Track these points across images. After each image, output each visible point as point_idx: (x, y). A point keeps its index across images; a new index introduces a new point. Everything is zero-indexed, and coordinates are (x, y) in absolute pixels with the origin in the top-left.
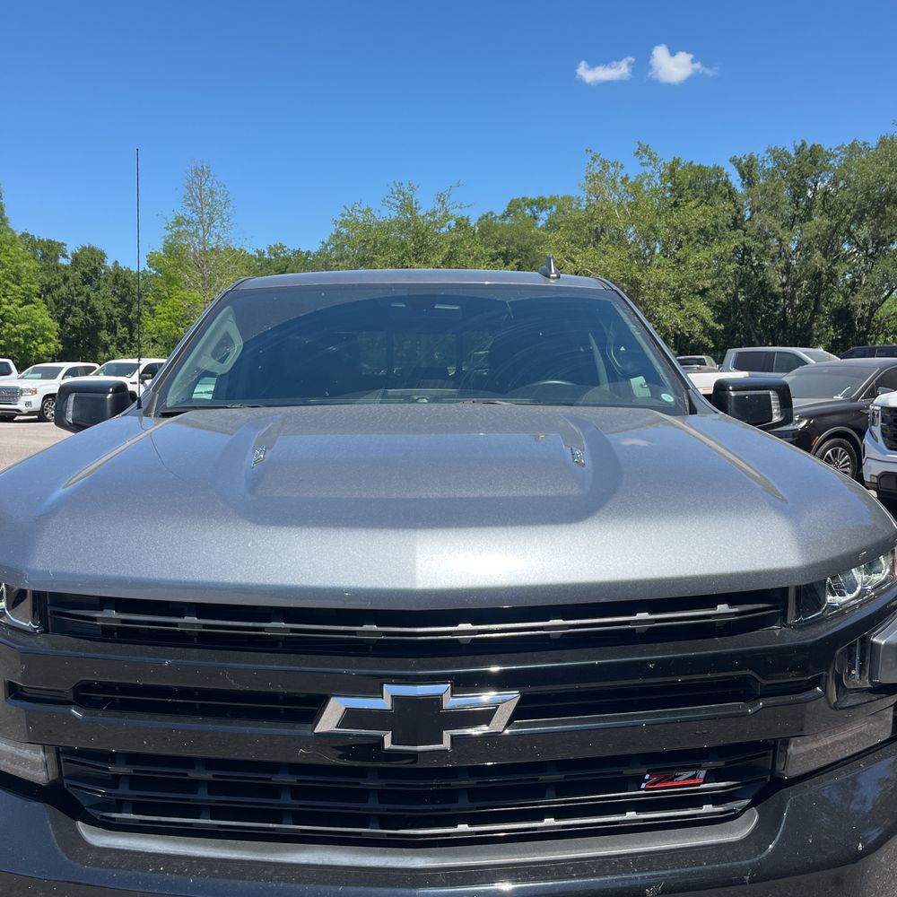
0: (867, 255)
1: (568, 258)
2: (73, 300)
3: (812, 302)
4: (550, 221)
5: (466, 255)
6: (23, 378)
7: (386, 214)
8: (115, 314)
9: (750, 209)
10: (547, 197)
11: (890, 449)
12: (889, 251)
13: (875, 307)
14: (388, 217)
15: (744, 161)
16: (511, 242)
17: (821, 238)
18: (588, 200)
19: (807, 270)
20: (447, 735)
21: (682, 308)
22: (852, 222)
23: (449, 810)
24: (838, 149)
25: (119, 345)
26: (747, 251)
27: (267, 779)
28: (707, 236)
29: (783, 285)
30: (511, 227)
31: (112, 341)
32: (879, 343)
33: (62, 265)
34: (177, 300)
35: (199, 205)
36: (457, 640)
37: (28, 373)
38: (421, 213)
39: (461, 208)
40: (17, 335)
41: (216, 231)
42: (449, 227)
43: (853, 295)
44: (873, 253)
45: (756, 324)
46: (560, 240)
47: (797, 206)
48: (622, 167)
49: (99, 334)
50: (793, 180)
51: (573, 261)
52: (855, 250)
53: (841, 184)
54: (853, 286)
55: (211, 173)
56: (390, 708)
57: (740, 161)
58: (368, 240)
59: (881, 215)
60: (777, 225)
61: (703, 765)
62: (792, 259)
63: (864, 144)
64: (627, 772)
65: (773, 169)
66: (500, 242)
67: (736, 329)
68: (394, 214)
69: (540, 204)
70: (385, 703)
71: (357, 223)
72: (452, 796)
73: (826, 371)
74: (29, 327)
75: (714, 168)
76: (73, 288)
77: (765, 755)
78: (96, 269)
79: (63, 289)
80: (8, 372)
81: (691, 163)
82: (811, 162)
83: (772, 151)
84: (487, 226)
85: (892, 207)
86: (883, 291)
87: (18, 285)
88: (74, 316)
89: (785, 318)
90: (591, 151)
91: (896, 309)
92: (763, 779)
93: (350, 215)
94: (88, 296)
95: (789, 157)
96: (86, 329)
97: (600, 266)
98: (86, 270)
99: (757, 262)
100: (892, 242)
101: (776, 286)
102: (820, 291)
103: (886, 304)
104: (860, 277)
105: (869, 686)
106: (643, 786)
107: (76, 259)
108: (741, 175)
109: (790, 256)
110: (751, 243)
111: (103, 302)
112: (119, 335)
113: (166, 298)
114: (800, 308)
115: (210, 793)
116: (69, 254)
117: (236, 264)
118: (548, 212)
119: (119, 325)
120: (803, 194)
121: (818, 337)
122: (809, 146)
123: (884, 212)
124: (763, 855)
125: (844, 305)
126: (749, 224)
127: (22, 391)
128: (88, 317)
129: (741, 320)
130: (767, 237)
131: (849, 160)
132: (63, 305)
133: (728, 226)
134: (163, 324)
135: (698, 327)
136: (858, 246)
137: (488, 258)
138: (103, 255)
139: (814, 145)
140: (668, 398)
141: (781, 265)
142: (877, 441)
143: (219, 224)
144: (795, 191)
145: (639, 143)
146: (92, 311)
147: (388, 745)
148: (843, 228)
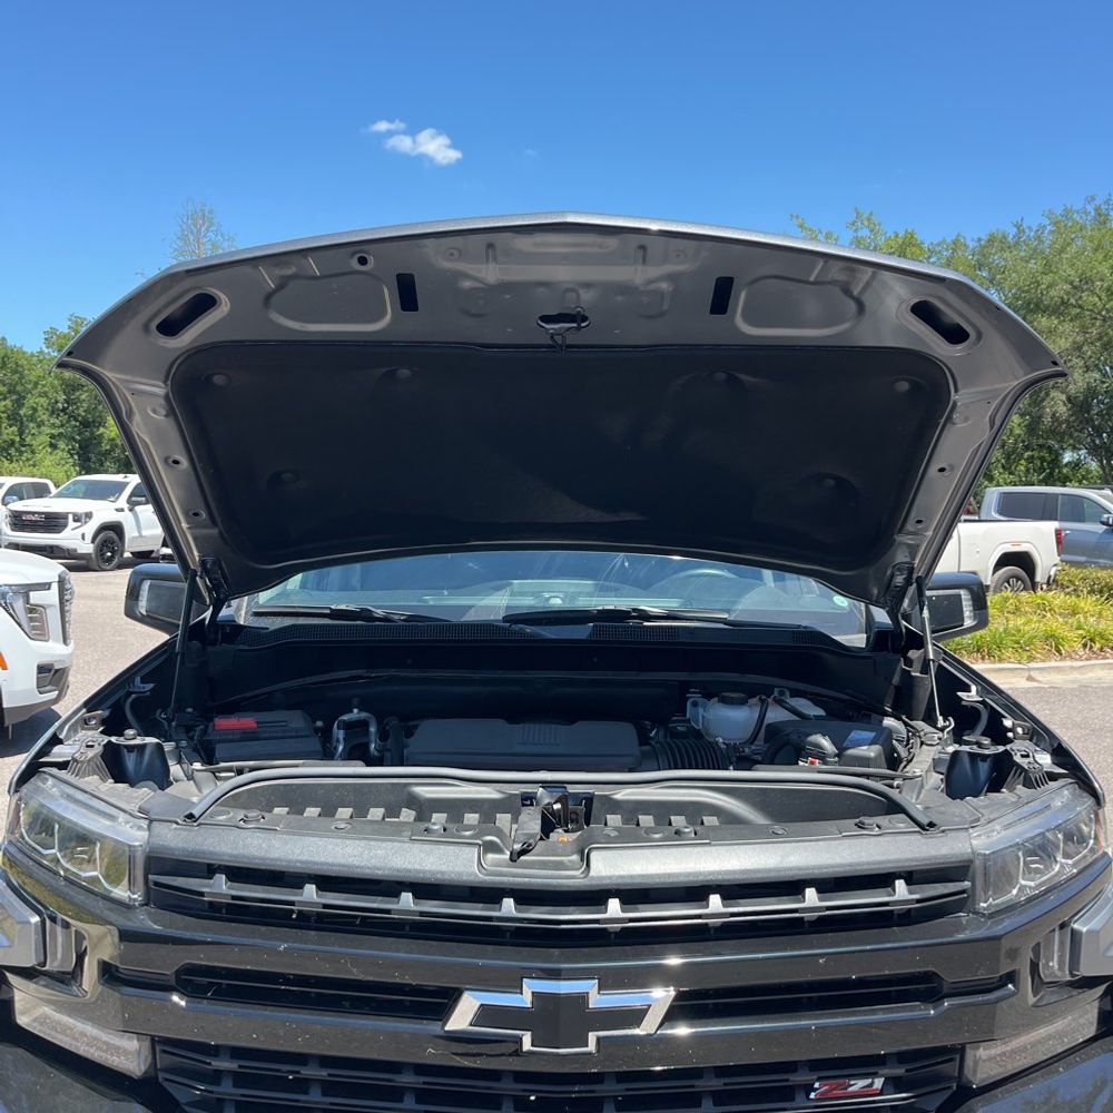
20: (592, 1037)
27: (388, 1080)
36: (605, 929)
56: (530, 1006)
61: (880, 1072)
70: (524, 999)
77: (951, 1060)
92: (949, 1088)
105: (1069, 978)
106: (812, 1095)
115: (324, 1095)
147: (527, 1045)
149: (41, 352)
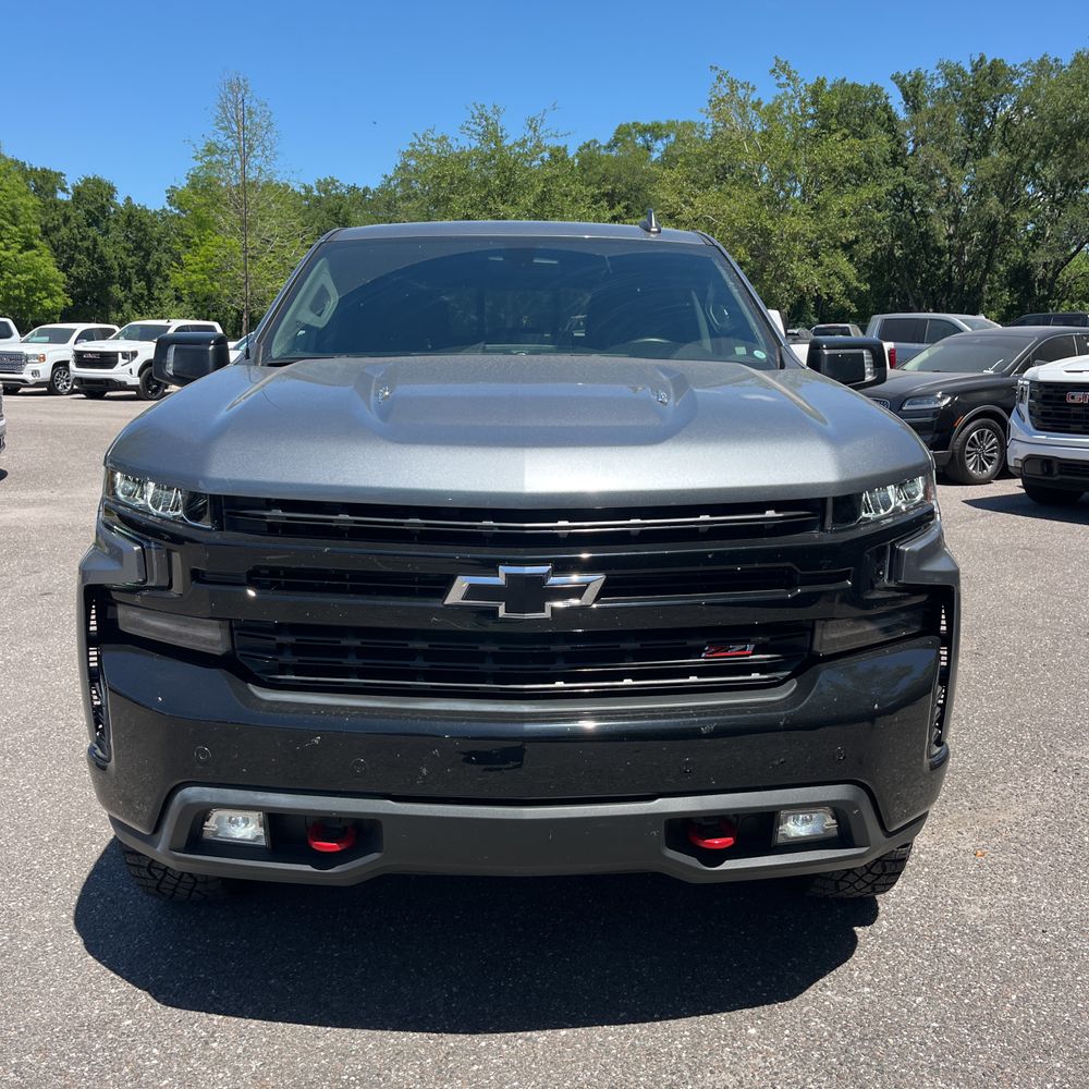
0: (1053, 200)
1: (685, 202)
2: (77, 247)
3: (984, 259)
4: (666, 153)
5: (562, 195)
6: (27, 341)
7: (465, 142)
8: (130, 264)
9: (913, 141)
10: (664, 122)
11: (1037, 429)
12: (1081, 195)
13: (1060, 266)
14: (468, 148)
15: (908, 79)
16: (619, 179)
17: (999, 179)
18: (715, 127)
19: (980, 219)
20: (548, 606)
21: (821, 264)
22: (1036, 159)
23: (548, 669)
24: (1024, 66)
25: (135, 303)
26: (908, 194)
27: (405, 645)
28: (860, 174)
29: (950, 237)
30: (617, 160)
31: (127, 298)
32: (1064, 310)
33: (61, 201)
34: (211, 249)
35: (236, 129)
36: (557, 533)
37: (33, 335)
38: (508, 142)
39: (556, 136)
40: (18, 287)
41: (256, 162)
42: (542, 160)
43: (1034, 251)
44: (1061, 199)
45: (915, 286)
46: (677, 178)
47: (971, 137)
48: (754, 89)
49: (109, 288)
50: (968, 104)
51: (692, 205)
52: (1040, 194)
53: (1026, 111)
54: (1036, 239)
55: (249, 88)
56: (504, 583)
57: (904, 78)
58: (444, 176)
59: (1070, 151)
60: (945, 161)
61: (753, 639)
62: (963, 205)
63: (1056, 60)
64: (690, 643)
65: (945, 89)
66: (605, 179)
67: (890, 291)
68: (475, 144)
69: (655, 131)
70: (500, 580)
71: (430, 155)
72: (551, 658)
73: (978, 341)
74: (31, 277)
75: (871, 88)
76: (76, 231)
77: (804, 635)
78: (103, 206)
79: (64, 231)
80: (8, 335)
81: (844, 80)
82: (990, 82)
83: (943, 66)
84: (589, 157)
85: (1084, 141)
86: (1068, 247)
87: (15, 225)
88: (79, 266)
89: (950, 278)
90: (716, 68)
91: (1085, 269)
92: (802, 656)
93: (421, 145)
94: (95, 241)
95: (964, 74)
96: (94, 282)
97: (724, 211)
98: (92, 208)
99: (919, 208)
100: (1085, 185)
101: (942, 238)
102: (995, 245)
103: (1074, 262)
104: (1043, 228)
105: (893, 585)
106: (703, 655)
107: (78, 193)
108: (904, 98)
109: (961, 200)
110: (912, 184)
111: (114, 249)
112: (134, 290)
113: (196, 245)
114: (969, 266)
115: (358, 658)
116: (68, 187)
117: (282, 204)
118: (665, 142)
119: (135, 279)
120: (979, 122)
121: (989, 302)
122: (988, 63)
123: (1074, 147)
124: (797, 709)
125: (1023, 263)
126: (911, 159)
127: (27, 358)
128: (95, 267)
129: (896, 280)
130: (932, 177)
131: (1037, 80)
132: (64, 252)
133: (885, 162)
134: (194, 277)
135: (839, 288)
136: (1044, 188)
137: (588, 200)
138: (112, 189)
139: (995, 60)
140: (760, 354)
141: (948, 212)
142: (1024, 421)
143: (260, 153)
144: (970, 118)
145: (776, 58)
146: (101, 260)
147: (502, 613)
148: (1025, 166)
149: (164, 210)
